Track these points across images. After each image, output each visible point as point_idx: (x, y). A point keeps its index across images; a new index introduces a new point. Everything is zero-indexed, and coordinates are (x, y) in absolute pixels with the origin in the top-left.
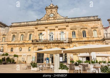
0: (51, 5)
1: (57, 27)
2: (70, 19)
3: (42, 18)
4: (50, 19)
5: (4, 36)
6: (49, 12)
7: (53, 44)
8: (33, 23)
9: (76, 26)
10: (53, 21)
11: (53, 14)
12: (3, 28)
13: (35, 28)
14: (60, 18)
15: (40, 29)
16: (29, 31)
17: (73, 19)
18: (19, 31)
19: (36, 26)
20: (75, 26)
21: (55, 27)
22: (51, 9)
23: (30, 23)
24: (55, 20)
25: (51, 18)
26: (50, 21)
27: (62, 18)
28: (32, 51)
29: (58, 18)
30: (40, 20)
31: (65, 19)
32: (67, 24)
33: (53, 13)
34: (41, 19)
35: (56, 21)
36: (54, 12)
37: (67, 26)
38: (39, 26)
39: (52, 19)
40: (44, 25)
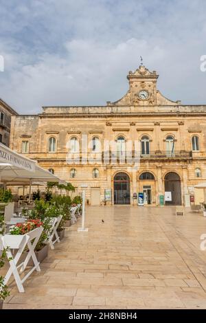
0: (142, 70)
1: (159, 125)
2: (187, 107)
3: (120, 100)
4: (141, 103)
5: (26, 139)
6: (136, 86)
7: (152, 164)
8: (99, 110)
9: (201, 124)
10: (148, 110)
11: (147, 91)
12: (19, 118)
13: (104, 124)
14: (163, 104)
15: (119, 127)
16: (90, 129)
17: (193, 109)
18: (64, 128)
19: (109, 119)
20: (198, 125)
21: (153, 124)
22: (143, 80)
23: (92, 111)
24: (154, 106)
25: (143, 101)
26: (142, 110)
27: (168, 104)
28: (102, 177)
29: (158, 103)
30: (117, 104)
31: (175, 106)
32: (182, 118)
33: (146, 88)
34: (117, 102)
35: (156, 109)
36: (150, 86)
37: (181, 124)
38: (114, 119)
39: (146, 103)
40: (127, 118)
